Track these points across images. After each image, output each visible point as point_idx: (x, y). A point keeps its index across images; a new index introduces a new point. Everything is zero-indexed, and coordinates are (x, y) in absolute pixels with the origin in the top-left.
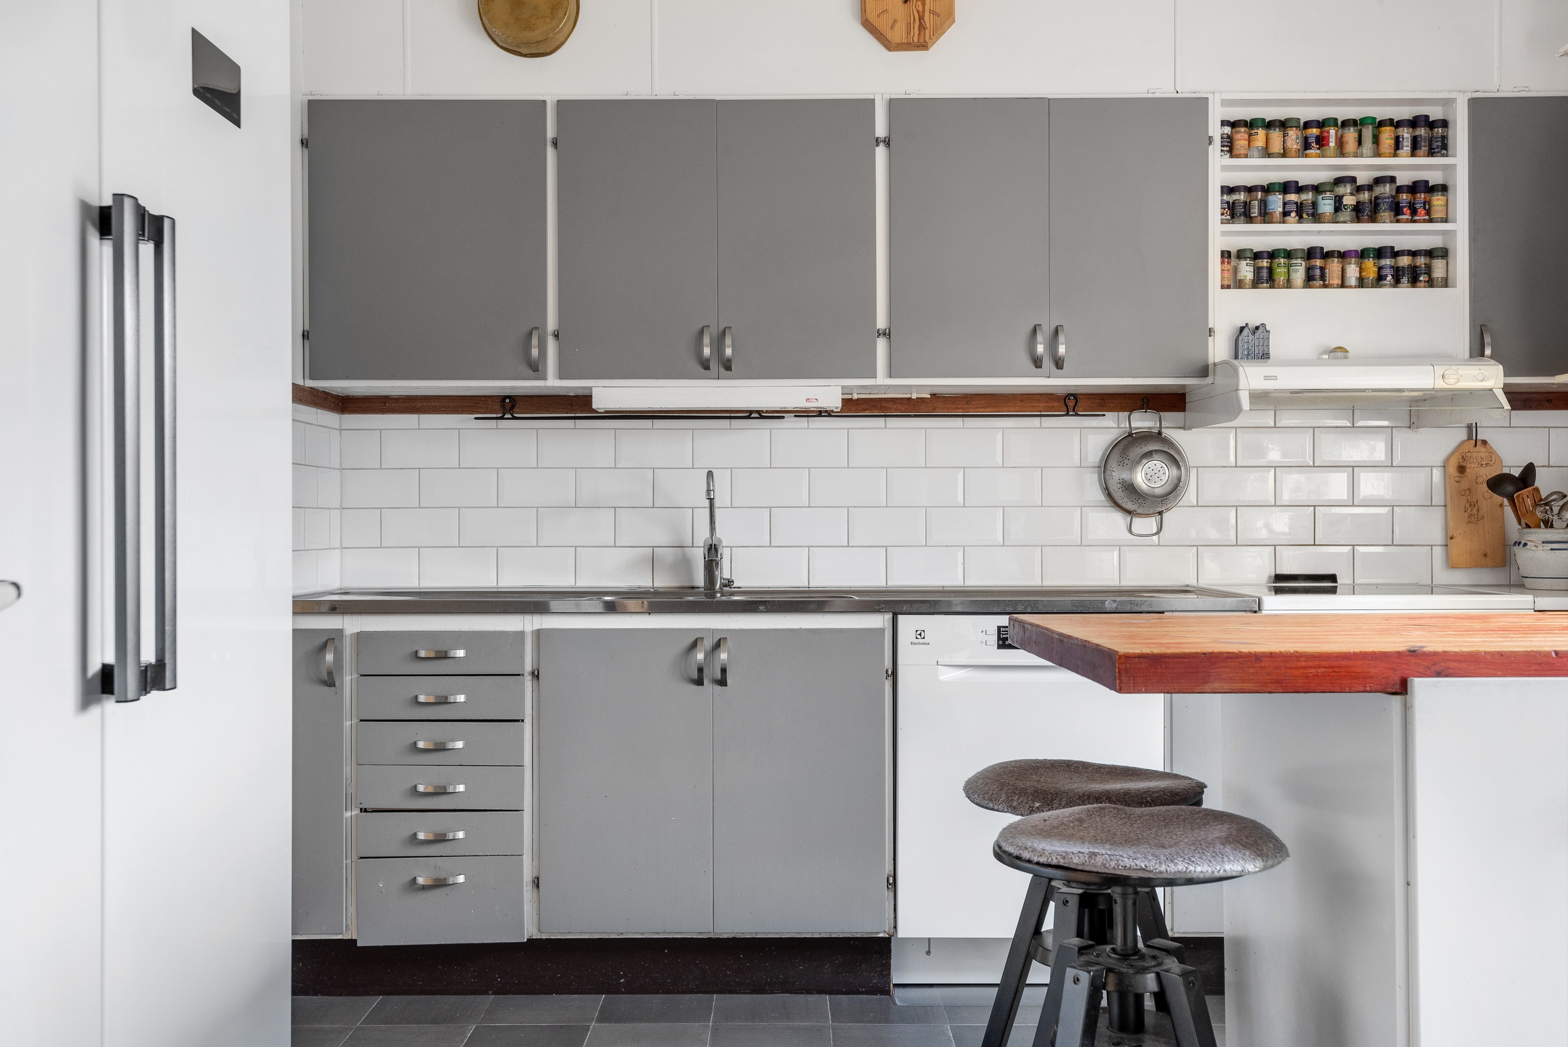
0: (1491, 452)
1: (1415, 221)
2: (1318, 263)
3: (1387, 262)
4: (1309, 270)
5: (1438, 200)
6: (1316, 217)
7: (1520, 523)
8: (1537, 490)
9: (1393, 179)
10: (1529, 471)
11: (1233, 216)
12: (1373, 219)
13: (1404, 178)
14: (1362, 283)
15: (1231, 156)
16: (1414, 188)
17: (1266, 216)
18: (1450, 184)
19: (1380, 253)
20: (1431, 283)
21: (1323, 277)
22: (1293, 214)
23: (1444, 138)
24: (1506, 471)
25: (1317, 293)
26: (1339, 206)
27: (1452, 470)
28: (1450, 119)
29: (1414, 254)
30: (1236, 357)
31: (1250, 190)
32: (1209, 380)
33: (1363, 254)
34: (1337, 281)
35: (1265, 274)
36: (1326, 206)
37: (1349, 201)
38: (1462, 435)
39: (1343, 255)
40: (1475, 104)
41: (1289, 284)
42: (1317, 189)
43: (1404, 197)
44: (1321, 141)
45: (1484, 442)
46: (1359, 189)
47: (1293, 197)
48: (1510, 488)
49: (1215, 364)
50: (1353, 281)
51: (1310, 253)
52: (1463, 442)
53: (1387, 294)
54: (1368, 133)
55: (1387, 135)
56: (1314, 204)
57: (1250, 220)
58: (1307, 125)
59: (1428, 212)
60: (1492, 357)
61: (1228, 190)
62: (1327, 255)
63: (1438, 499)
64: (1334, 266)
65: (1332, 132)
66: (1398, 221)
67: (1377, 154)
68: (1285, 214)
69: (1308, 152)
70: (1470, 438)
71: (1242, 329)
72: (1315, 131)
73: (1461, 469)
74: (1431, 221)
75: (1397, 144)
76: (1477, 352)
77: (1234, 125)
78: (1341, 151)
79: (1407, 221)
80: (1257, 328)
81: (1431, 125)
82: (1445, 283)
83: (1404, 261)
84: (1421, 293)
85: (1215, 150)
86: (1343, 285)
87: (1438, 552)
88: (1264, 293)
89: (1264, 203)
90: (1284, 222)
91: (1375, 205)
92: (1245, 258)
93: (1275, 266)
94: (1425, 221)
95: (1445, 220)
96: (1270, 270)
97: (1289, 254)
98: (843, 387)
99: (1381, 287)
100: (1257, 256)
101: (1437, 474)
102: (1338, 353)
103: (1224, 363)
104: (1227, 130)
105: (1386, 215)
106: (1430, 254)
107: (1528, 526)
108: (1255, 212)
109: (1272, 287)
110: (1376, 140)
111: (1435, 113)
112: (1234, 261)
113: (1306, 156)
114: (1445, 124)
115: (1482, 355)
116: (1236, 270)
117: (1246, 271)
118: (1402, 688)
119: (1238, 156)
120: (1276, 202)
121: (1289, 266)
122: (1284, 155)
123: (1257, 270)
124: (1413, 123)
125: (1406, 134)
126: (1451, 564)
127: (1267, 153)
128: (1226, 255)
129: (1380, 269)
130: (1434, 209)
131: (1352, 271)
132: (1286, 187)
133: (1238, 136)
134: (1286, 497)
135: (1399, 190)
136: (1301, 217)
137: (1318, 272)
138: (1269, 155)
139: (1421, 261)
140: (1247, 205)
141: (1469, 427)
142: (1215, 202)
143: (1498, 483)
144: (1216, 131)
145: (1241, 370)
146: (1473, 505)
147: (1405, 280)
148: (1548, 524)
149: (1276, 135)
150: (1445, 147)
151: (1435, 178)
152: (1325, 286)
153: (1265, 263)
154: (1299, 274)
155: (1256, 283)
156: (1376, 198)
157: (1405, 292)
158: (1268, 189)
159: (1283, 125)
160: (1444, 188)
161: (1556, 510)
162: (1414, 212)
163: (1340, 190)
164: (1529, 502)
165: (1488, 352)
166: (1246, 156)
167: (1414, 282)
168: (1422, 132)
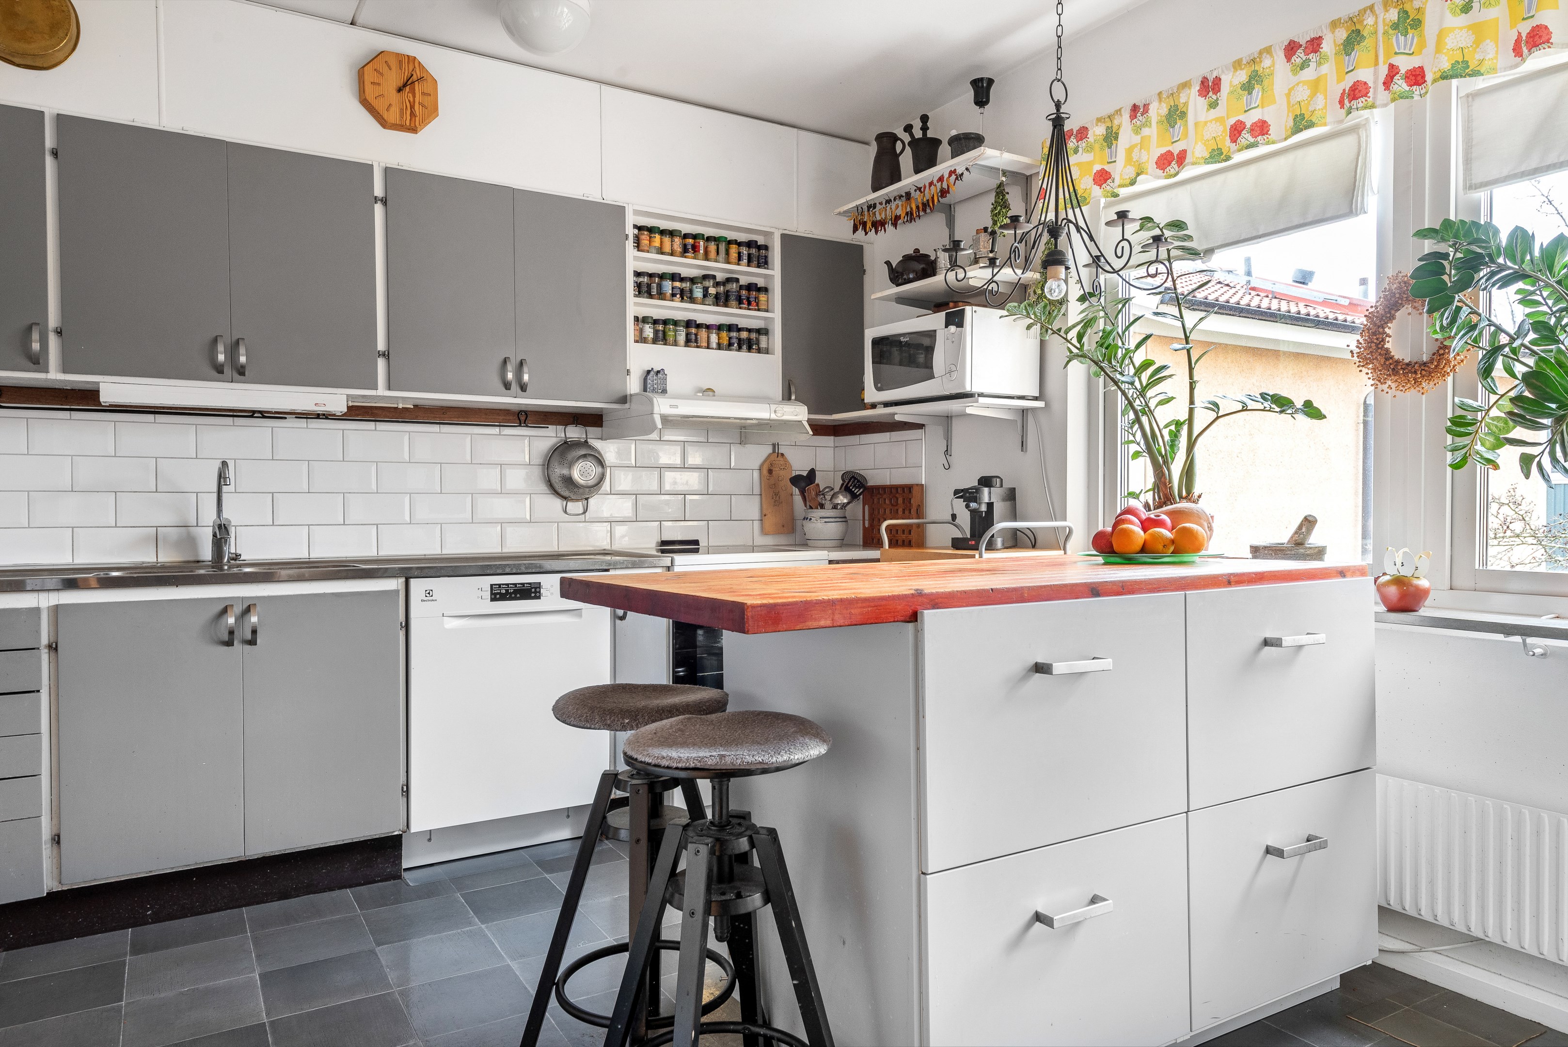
0: (786, 461)
1: (750, 309)
2: (693, 330)
3: (734, 334)
4: (687, 335)
5: (763, 297)
6: (692, 300)
7: (806, 506)
8: (818, 485)
9: (737, 280)
10: (812, 473)
11: (640, 292)
12: (726, 305)
13: (744, 280)
14: (719, 347)
15: (638, 251)
16: (750, 287)
17: (661, 295)
18: (770, 287)
19: (730, 328)
20: (759, 351)
21: (696, 341)
22: (678, 296)
23: (766, 257)
24: (798, 473)
25: (692, 351)
26: (706, 294)
27: (765, 472)
28: (769, 245)
29: (749, 331)
30: (645, 390)
31: (651, 276)
32: (627, 406)
33: (720, 328)
34: (705, 344)
35: (661, 335)
36: (698, 293)
37: (712, 291)
38: (769, 450)
39: (708, 327)
40: (785, 238)
41: (675, 344)
42: (693, 280)
43: (744, 292)
44: (695, 248)
45: (782, 455)
46: (717, 284)
47: (677, 284)
48: (803, 484)
49: (631, 395)
50: (714, 345)
51: (689, 324)
52: (770, 455)
53: (733, 355)
54: (722, 247)
55: (734, 249)
56: (691, 291)
57: (651, 296)
58: (686, 236)
59: (757, 305)
60: (796, 400)
61: (638, 274)
62: (699, 326)
63: (757, 490)
64: (703, 333)
65: (702, 243)
66: (740, 308)
67: (728, 262)
68: (673, 295)
69: (687, 254)
70: (774, 451)
71: (649, 372)
72: (691, 241)
73: (770, 471)
74: (759, 310)
75: (740, 258)
76: (787, 397)
77: (640, 228)
78: (706, 258)
79: (745, 309)
80: (658, 372)
81: (760, 248)
82: (767, 351)
83: (744, 335)
84: (754, 356)
85: (630, 244)
86: (708, 347)
87: (757, 524)
88: (660, 348)
89: (660, 286)
90: (672, 301)
91: (727, 294)
92: (648, 323)
93: (667, 330)
94: (755, 310)
95: (767, 311)
96: (664, 332)
97: (676, 323)
98: (348, 396)
99: (730, 350)
100: (655, 322)
101: (756, 474)
102: (708, 392)
103: (636, 394)
104: (636, 231)
105: (734, 303)
106: (759, 331)
107: (811, 508)
108: (654, 291)
109: (665, 344)
110: (727, 253)
111: (761, 241)
112: (641, 325)
113: (685, 257)
114: (766, 248)
115: (790, 399)
116: (641, 331)
117: (649, 331)
118: (914, 617)
119: (643, 251)
120: (668, 286)
121: (676, 331)
122: (672, 254)
123: (656, 332)
124: (750, 244)
125: (745, 251)
126: (764, 532)
127: (661, 251)
128: (636, 319)
129: (730, 338)
130: (761, 302)
131: (714, 338)
132: (674, 277)
133: (643, 237)
134: (667, 487)
135: (741, 287)
136: (682, 298)
137: (693, 337)
138: (662, 253)
139: (753, 336)
140: (649, 286)
141: (774, 445)
142: (630, 281)
143: (796, 480)
144: (631, 232)
145: (655, 399)
146: (776, 494)
147: (745, 347)
148: (822, 506)
149: (667, 240)
150: (766, 263)
151: (761, 283)
152: (698, 347)
153: (661, 327)
154: (682, 338)
155: (655, 341)
156: (728, 291)
157: (744, 355)
158: (662, 277)
159: (672, 233)
160: (765, 290)
161: (828, 497)
162: (749, 303)
163: (707, 283)
164: (813, 493)
165: (793, 397)
166: (648, 252)
167: (750, 349)
168: (753, 251)
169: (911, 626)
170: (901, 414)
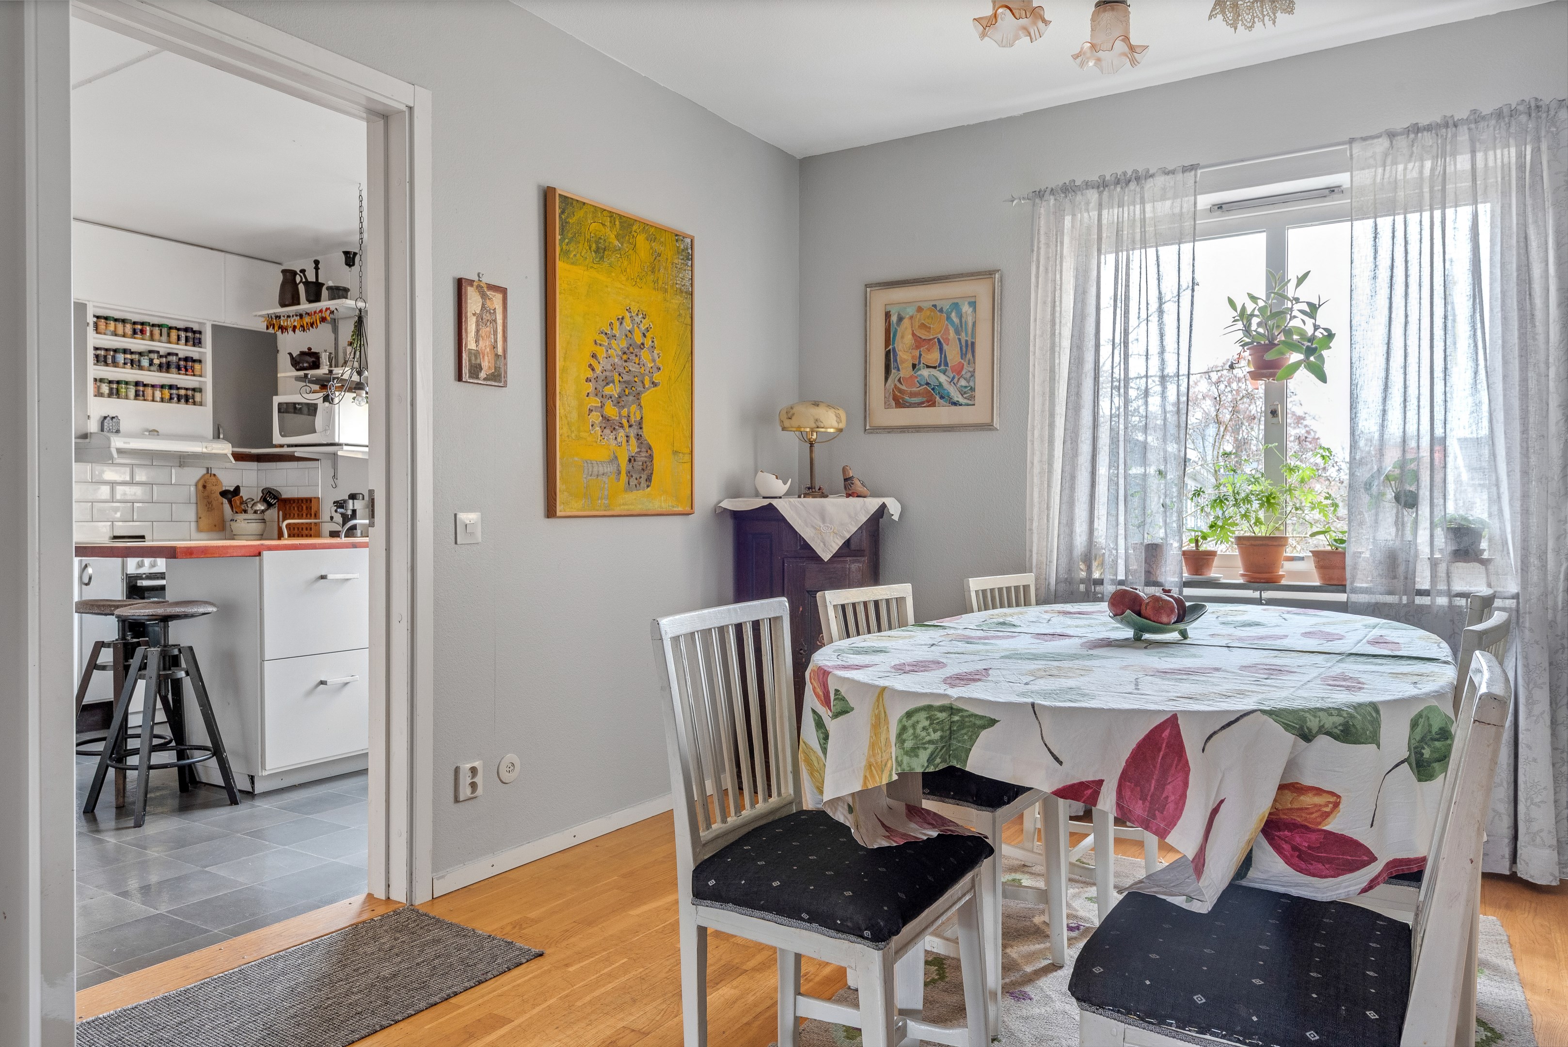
0: (218, 480)
1: (187, 375)
2: (141, 388)
3: (174, 391)
4: (136, 391)
5: (197, 366)
6: (140, 368)
7: (233, 511)
8: (242, 497)
9: (177, 355)
10: (237, 490)
11: (98, 361)
12: (168, 371)
13: (182, 355)
14: (162, 400)
15: (97, 333)
16: (186, 359)
17: (115, 364)
18: (203, 360)
19: (171, 387)
20: (194, 403)
21: (143, 396)
22: (129, 364)
23: (200, 339)
24: (227, 488)
25: (140, 403)
26: (151, 363)
27: (200, 487)
28: (203, 330)
29: (187, 389)
30: (102, 430)
31: (106, 350)
32: (88, 440)
33: (162, 387)
34: (150, 398)
35: (115, 391)
36: (145, 362)
37: (156, 361)
38: (204, 471)
39: (153, 386)
40: (214, 327)
41: (127, 397)
42: (141, 354)
43: (182, 363)
44: (142, 332)
45: (214, 475)
46: (161, 357)
47: (128, 356)
48: (230, 496)
49: (91, 433)
50: (158, 399)
51: (137, 384)
52: (204, 475)
53: (174, 406)
54: (165, 331)
55: (174, 334)
56: (139, 361)
57: (106, 364)
58: (135, 323)
59: (193, 371)
60: (223, 439)
61: (96, 349)
62: (145, 385)
63: (193, 500)
64: (149, 391)
65: (148, 328)
66: (179, 374)
67: (169, 342)
68: (125, 364)
69: (136, 336)
70: (208, 472)
71: (105, 418)
72: (139, 327)
73: (204, 487)
74: (194, 375)
75: (179, 338)
76: (217, 436)
77: (98, 317)
78: (152, 338)
79: (183, 374)
80: (113, 418)
81: (194, 332)
82: (201, 404)
83: (182, 392)
84: (190, 407)
85: (90, 329)
86: (153, 400)
87: (193, 525)
88: (114, 401)
89: (114, 357)
90: (124, 368)
91: (168, 365)
92: (104, 383)
93: (120, 388)
94: (191, 375)
95: (201, 376)
96: (117, 389)
97: (127, 383)
99: (171, 403)
100: (110, 382)
101: (193, 489)
102: (154, 433)
103: (94, 433)
104: (95, 319)
105: (174, 370)
106: (194, 390)
107: (237, 513)
108: (110, 361)
109: (118, 398)
110: (169, 335)
111: (196, 327)
112: (98, 384)
113: (135, 338)
114: (200, 333)
115: (219, 438)
116: (99, 388)
117: (105, 389)
118: (259, 554)
119: (100, 333)
120: (120, 358)
121: (127, 389)
122: (124, 336)
123: (111, 389)
124: (186, 330)
125: (183, 334)
126: (199, 530)
127: (115, 334)
128: (95, 380)
129: (171, 394)
130: (195, 370)
131: (158, 394)
132: (125, 351)
133: (100, 323)
134: (118, 497)
135: (180, 359)
136: (132, 366)
137: (141, 393)
138: (116, 335)
139: (190, 393)
140: (105, 357)
141: (208, 469)
142: (91, 354)
143: (224, 494)
144: (91, 320)
145: (112, 438)
146: (210, 503)
147: (183, 401)
148: (245, 511)
149: (120, 326)
150: (200, 343)
151: (196, 356)
152: (145, 400)
153: (115, 386)
154: (132, 393)
155: (110, 395)
156: (169, 362)
157: (182, 406)
158: (116, 351)
159: (124, 321)
160: (200, 361)
161: (250, 506)
162: (186, 370)
163: (152, 356)
164: (238, 502)
165: (221, 436)
166: (105, 334)
167: (187, 401)
168: (190, 334)
169: (258, 558)
170: (299, 452)
